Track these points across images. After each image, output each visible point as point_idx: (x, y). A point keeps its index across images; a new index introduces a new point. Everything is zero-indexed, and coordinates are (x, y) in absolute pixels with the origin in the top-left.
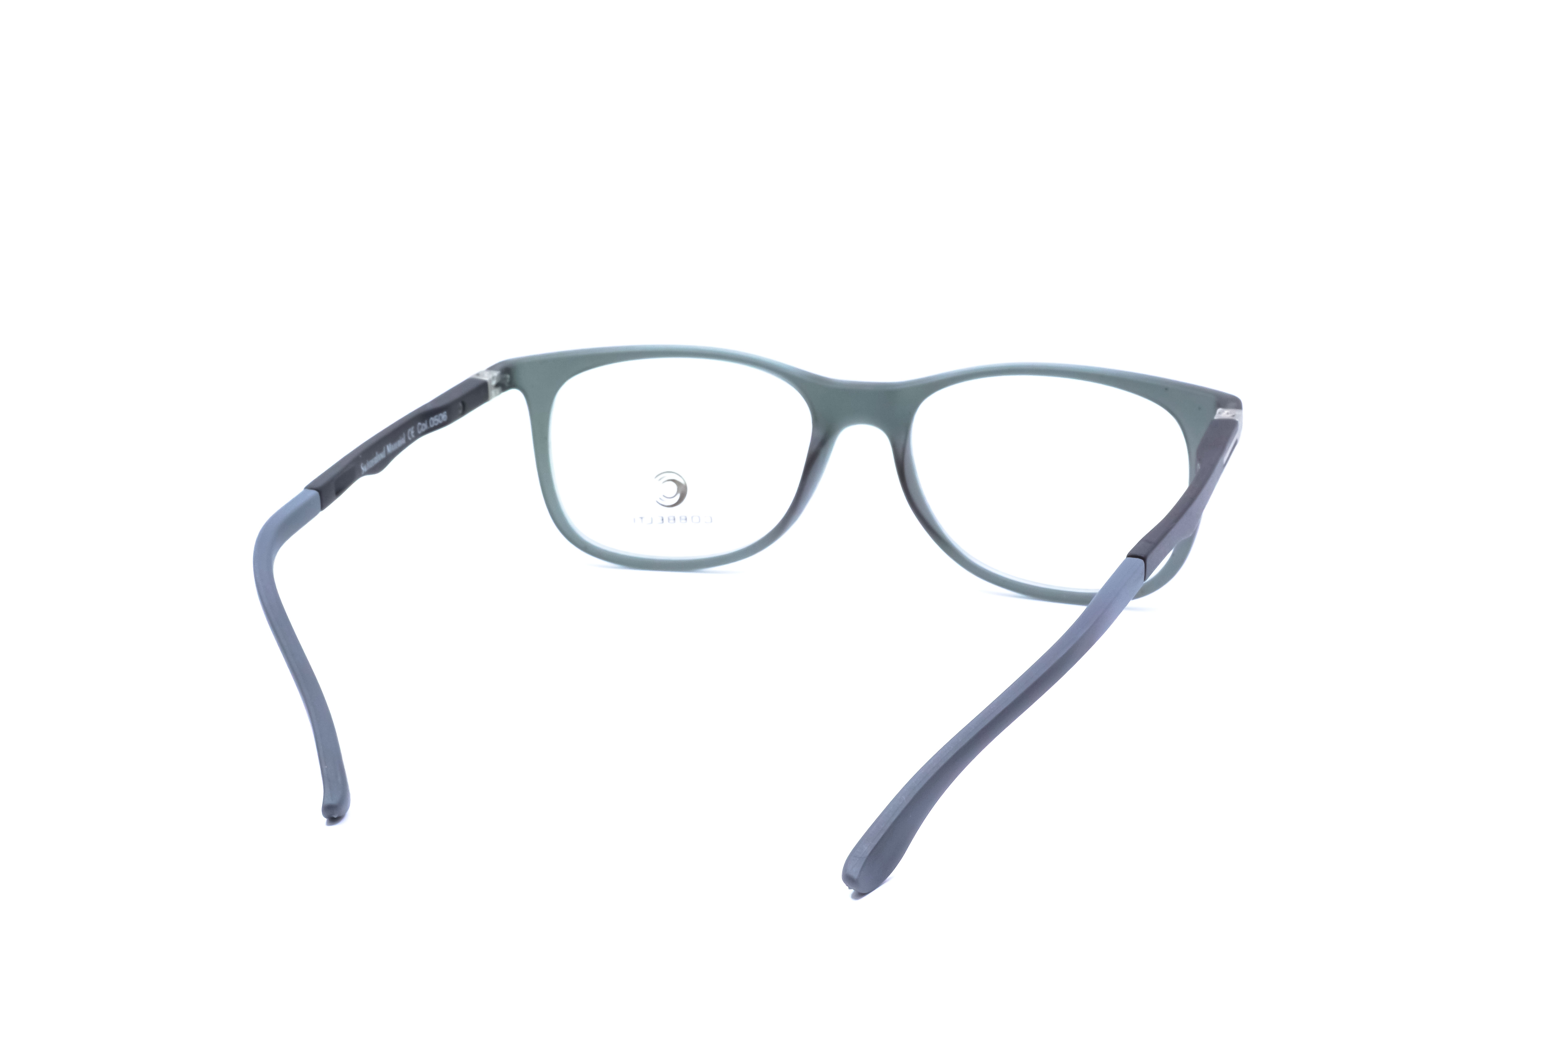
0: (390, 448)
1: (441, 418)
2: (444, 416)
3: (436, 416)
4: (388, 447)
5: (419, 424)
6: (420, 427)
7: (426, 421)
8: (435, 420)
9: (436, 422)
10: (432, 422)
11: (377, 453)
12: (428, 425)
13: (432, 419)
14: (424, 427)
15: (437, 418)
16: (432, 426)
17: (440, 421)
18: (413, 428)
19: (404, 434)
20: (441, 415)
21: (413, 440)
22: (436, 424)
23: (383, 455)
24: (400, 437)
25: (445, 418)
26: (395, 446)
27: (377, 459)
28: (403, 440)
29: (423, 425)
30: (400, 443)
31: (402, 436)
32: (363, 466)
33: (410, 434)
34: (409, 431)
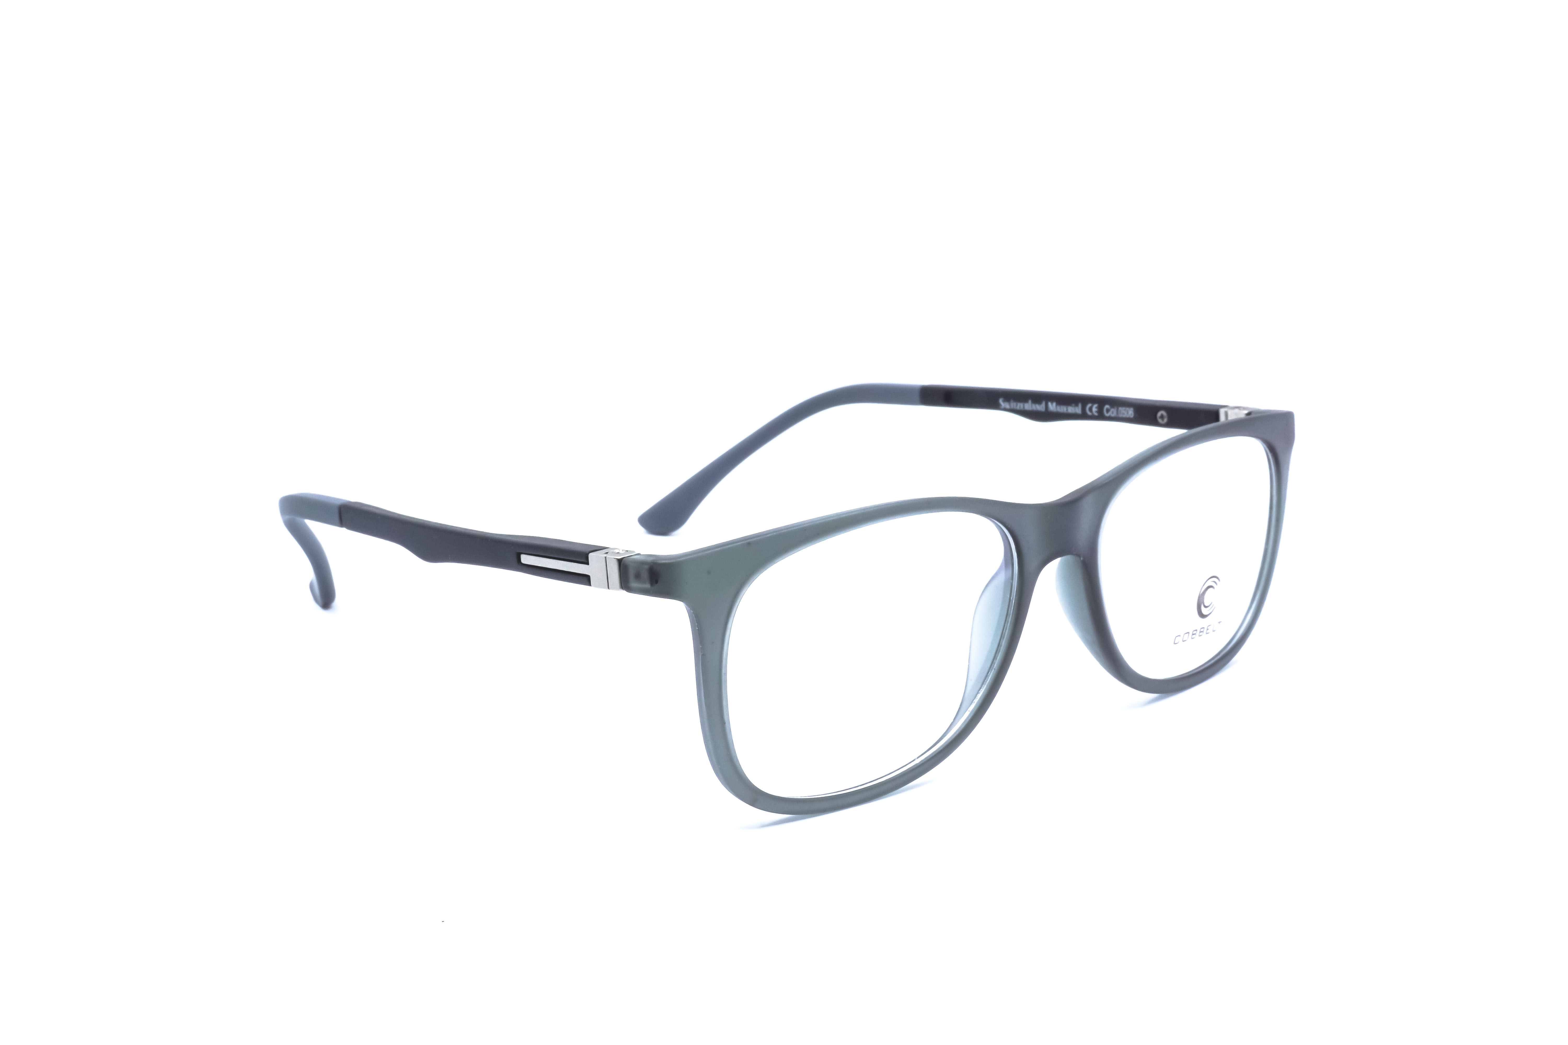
0: (1053, 407)
1: (1128, 413)
2: (1130, 412)
3: (1124, 408)
4: (1050, 404)
5: (1107, 406)
6: (1108, 411)
7: (1116, 409)
8: (1122, 411)
9: (1124, 414)
10: (1120, 413)
11: (1030, 401)
12: (1117, 413)
13: (1120, 409)
14: (1113, 413)
15: (1125, 410)
16: (1120, 416)
17: (1126, 415)
18: (1096, 406)
19: (1080, 405)
20: (1127, 409)
22: (1124, 416)
23: (1040, 407)
24: (1073, 405)
25: (1131, 414)
26: (1063, 409)
27: (1029, 406)
28: (1078, 410)
29: (1112, 410)
30: (1071, 410)
31: (1077, 405)
32: (1004, 401)
33: (1091, 409)
34: (1089, 405)
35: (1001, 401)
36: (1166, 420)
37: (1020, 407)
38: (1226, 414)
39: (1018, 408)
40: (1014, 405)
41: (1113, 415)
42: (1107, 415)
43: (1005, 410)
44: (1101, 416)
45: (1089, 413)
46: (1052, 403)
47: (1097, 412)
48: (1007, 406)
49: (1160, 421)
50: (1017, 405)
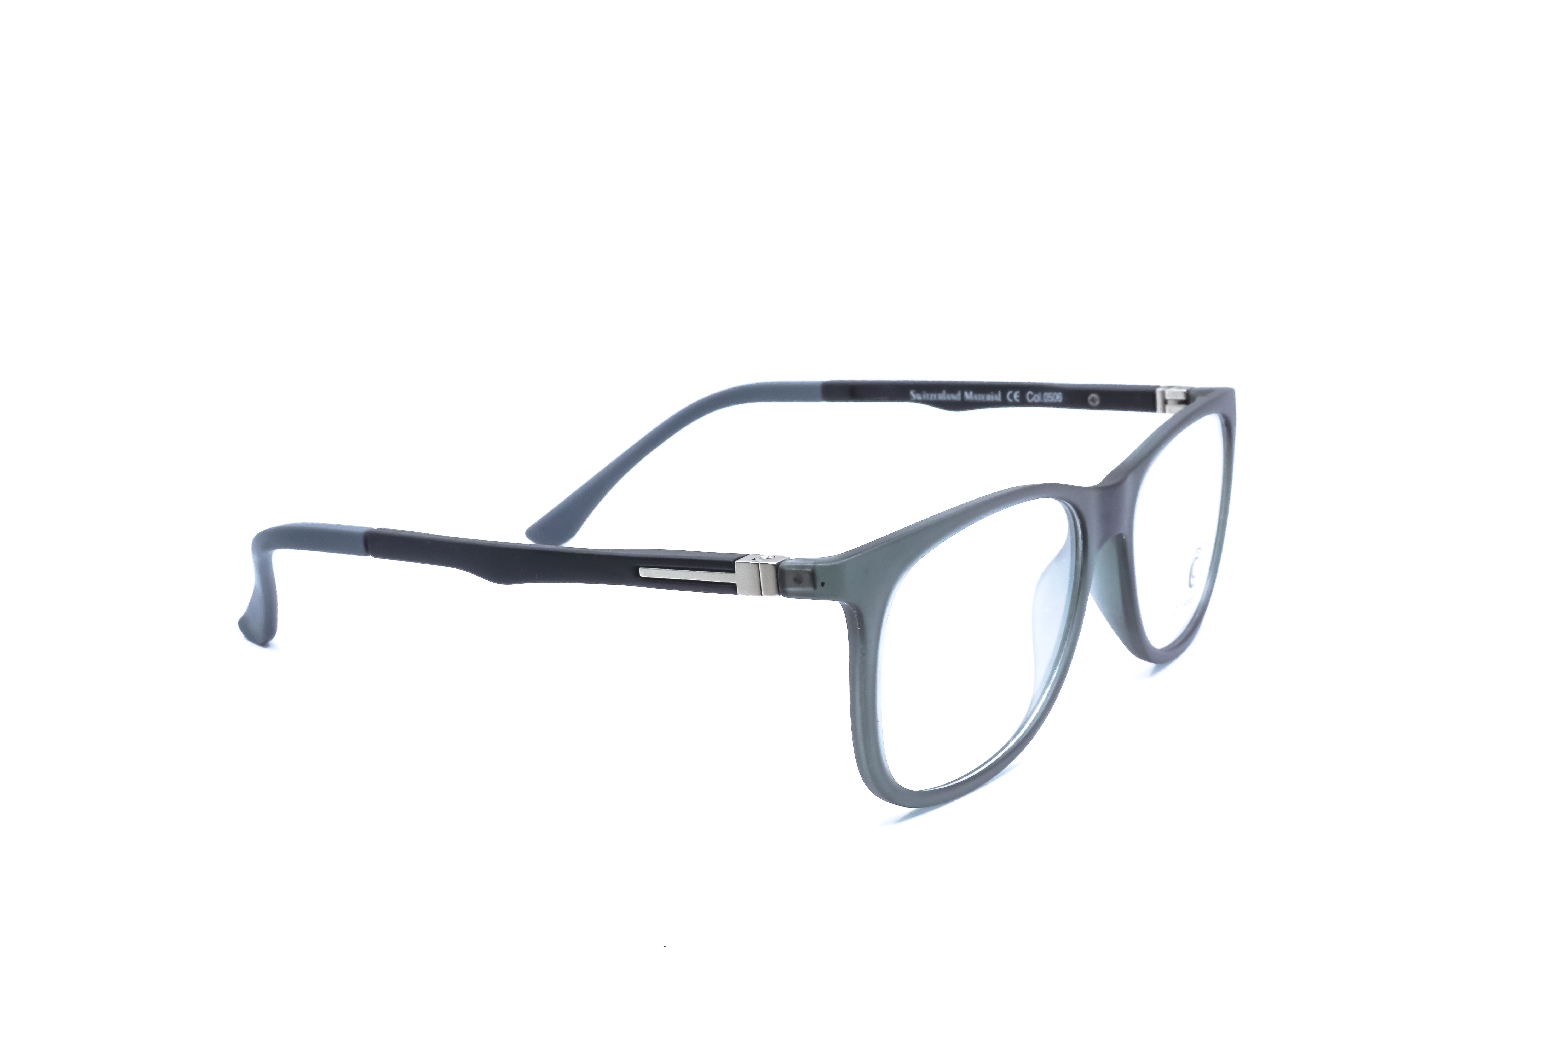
0: (969, 396)
1: (1055, 397)
2: (1059, 397)
3: (1050, 393)
4: (966, 393)
5: (1030, 393)
6: (1031, 397)
7: (1040, 394)
8: (1049, 396)
9: (1050, 399)
10: (1046, 398)
11: (944, 392)
12: (1042, 398)
13: (1045, 394)
14: (1036, 398)
15: (1051, 395)
16: (1046, 401)
18: (1017, 392)
19: (1000, 393)
20: (1055, 394)
21: (1014, 404)
22: (1051, 401)
23: (956, 397)
24: (992, 393)
25: (1060, 399)
26: (981, 397)
27: (943, 396)
28: (998, 398)
29: (1036, 395)
30: (990, 398)
31: (996, 393)
32: (915, 393)
33: (1012, 396)
34: (1010, 393)
35: (912, 393)
36: (1097, 403)
37: (933, 398)
38: (1163, 393)
39: (931, 399)
40: (926, 396)
41: (1036, 401)
42: (1030, 401)
43: (917, 401)
44: (1023, 402)
45: (1010, 400)
46: (969, 393)
47: (1018, 398)
48: (919, 398)
49: (1091, 404)
50: (929, 397)
